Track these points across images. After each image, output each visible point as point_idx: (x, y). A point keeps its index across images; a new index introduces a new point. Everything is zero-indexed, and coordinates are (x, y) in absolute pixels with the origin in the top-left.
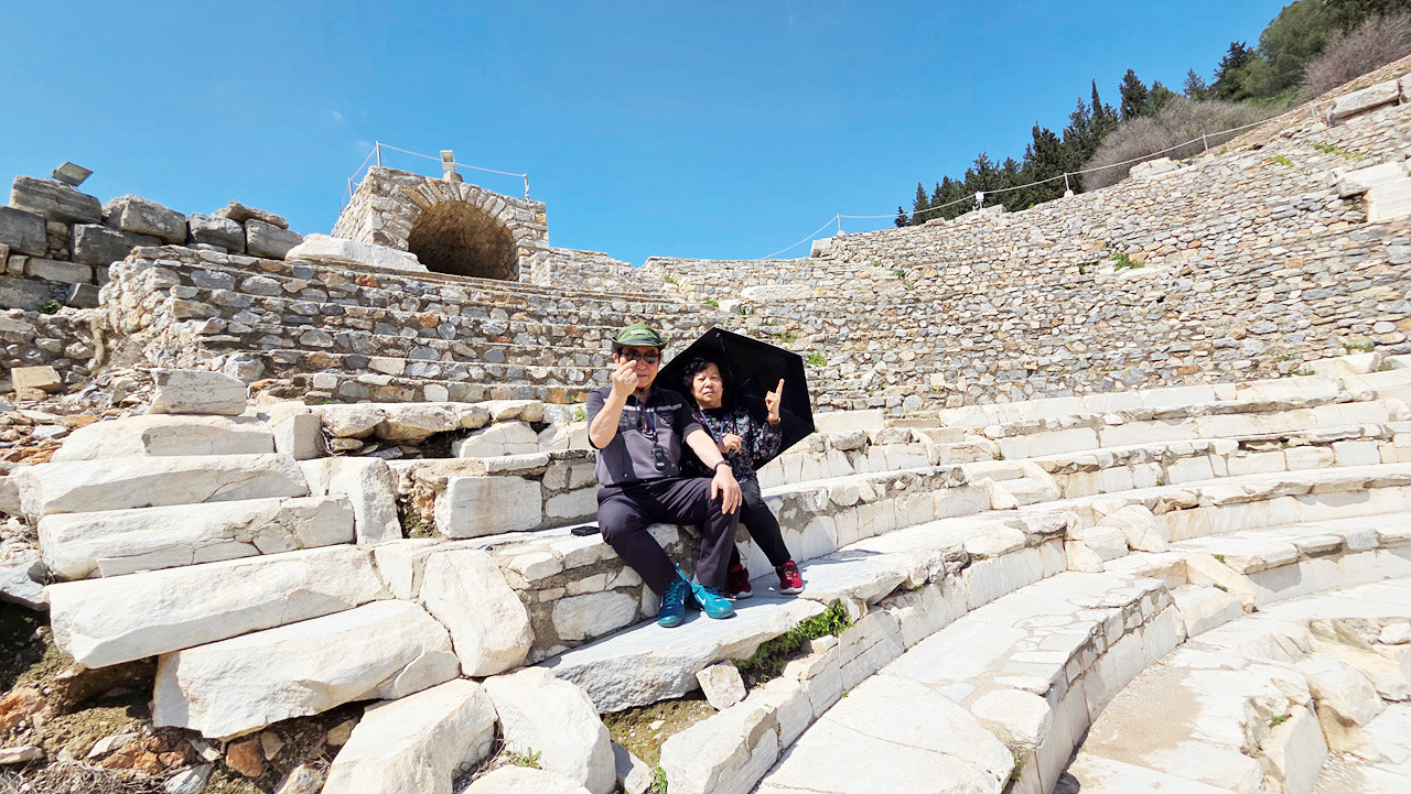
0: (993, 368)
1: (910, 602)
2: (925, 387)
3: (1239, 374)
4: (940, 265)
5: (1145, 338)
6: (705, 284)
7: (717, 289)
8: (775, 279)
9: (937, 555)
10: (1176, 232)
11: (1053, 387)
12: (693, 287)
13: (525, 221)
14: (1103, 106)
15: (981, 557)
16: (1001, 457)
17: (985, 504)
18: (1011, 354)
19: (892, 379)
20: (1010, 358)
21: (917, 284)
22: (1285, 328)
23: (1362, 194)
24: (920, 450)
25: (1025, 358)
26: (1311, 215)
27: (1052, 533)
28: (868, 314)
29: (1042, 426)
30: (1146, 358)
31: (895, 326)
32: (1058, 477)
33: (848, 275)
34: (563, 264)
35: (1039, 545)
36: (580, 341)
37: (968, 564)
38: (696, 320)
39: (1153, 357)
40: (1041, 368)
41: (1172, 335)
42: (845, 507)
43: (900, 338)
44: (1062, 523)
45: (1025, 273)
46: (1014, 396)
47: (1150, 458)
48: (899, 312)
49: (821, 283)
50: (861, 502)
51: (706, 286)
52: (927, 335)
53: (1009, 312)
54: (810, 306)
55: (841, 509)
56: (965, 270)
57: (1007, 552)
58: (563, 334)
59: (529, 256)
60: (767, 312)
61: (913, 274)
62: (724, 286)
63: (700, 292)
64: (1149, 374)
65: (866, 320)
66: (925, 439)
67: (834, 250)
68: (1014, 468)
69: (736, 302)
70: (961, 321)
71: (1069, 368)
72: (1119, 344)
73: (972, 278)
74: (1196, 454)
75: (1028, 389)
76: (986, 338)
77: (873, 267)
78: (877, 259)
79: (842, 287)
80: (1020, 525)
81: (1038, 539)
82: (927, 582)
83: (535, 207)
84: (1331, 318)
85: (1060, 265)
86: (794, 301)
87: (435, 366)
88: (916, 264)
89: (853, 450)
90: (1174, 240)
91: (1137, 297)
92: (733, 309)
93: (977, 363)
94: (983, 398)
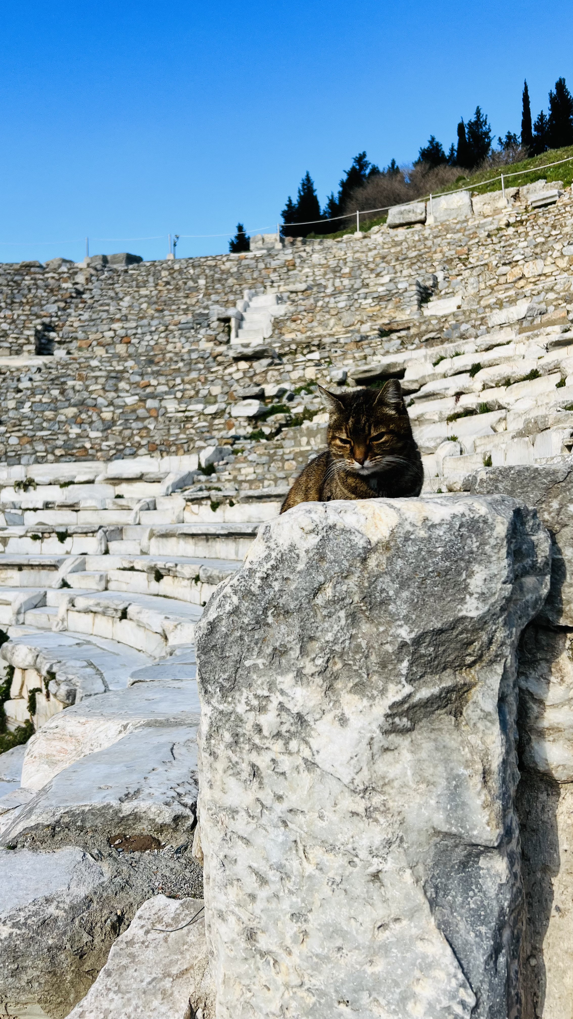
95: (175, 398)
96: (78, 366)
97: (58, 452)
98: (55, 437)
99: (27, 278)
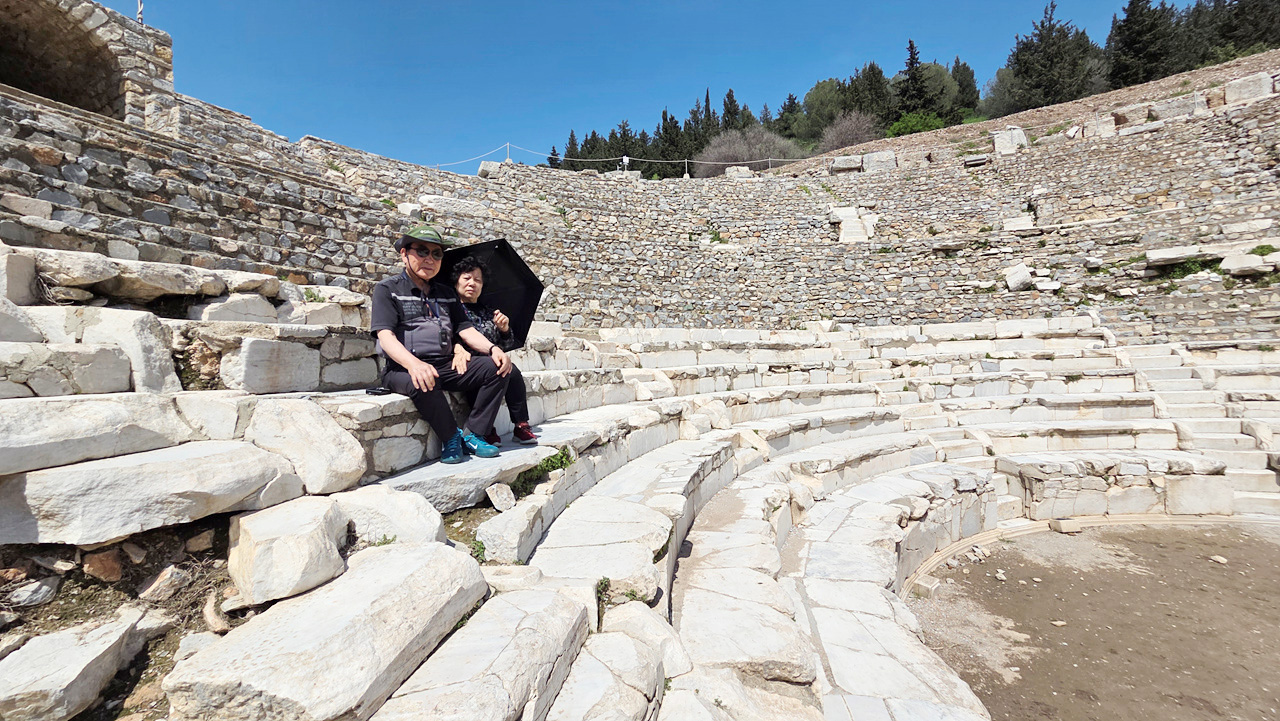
0: (633, 302)
1: (599, 453)
2: (587, 310)
3: (772, 325)
4: (595, 212)
5: (726, 294)
6: (377, 181)
7: (391, 188)
8: (452, 192)
9: (615, 424)
10: (748, 223)
11: (671, 320)
12: (363, 181)
13: (137, 49)
14: (711, 111)
15: (636, 428)
16: (640, 366)
17: (632, 397)
18: (645, 293)
19: (562, 301)
20: (644, 295)
21: (575, 223)
22: (796, 300)
23: (839, 223)
24: (590, 357)
25: (653, 297)
26: (816, 230)
27: (673, 415)
28: (539, 242)
29: (666, 347)
30: (726, 308)
31: (561, 256)
32: (675, 381)
33: (519, 203)
34: (199, 118)
35: (667, 422)
36: (256, 218)
37: (629, 432)
38: (382, 218)
39: (730, 307)
40: (664, 306)
41: (741, 295)
42: (550, 391)
43: (566, 267)
44: (680, 409)
45: (655, 232)
46: (646, 324)
47: (725, 373)
48: (565, 245)
49: (494, 205)
50: (560, 389)
51: (379, 183)
52: (587, 268)
53: (645, 260)
54: (488, 224)
55: (548, 392)
56: (613, 220)
57: (651, 425)
58: (236, 206)
59: (142, 94)
60: (450, 223)
61: (572, 215)
62: (398, 187)
63: (371, 188)
64: (727, 319)
65: (539, 247)
66: (594, 349)
67: (501, 175)
68: (649, 374)
69: (417, 207)
70: (611, 261)
71: (681, 308)
72: (711, 296)
73: (617, 227)
74: (748, 372)
75: (656, 321)
76: (628, 278)
77: (538, 200)
78: (542, 193)
79: (513, 212)
80: (657, 409)
81: (666, 418)
82: (609, 441)
83: (154, 35)
84: (816, 297)
85: (678, 231)
86: (472, 217)
87: (94, 218)
88: (576, 206)
89: (545, 352)
90: (746, 229)
91: (723, 265)
92: (414, 213)
93: (621, 295)
94: (627, 323)
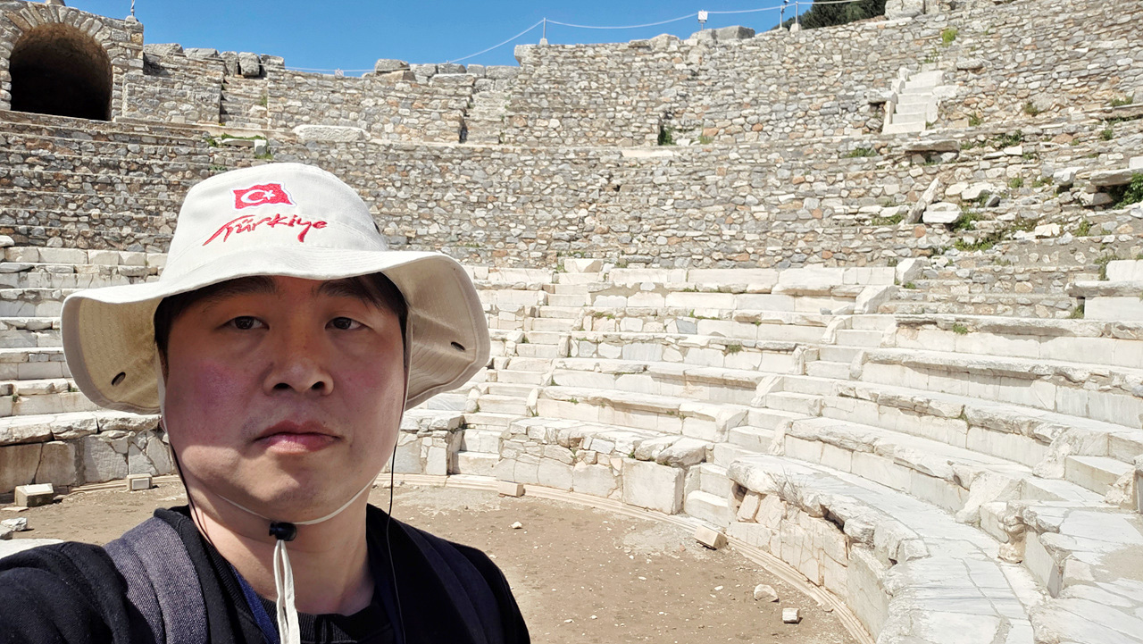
73: (559, 133)
90: (742, 120)
95: (840, 197)
96: (715, 159)
97: (716, 256)
98: (707, 239)
99: (637, 59)
